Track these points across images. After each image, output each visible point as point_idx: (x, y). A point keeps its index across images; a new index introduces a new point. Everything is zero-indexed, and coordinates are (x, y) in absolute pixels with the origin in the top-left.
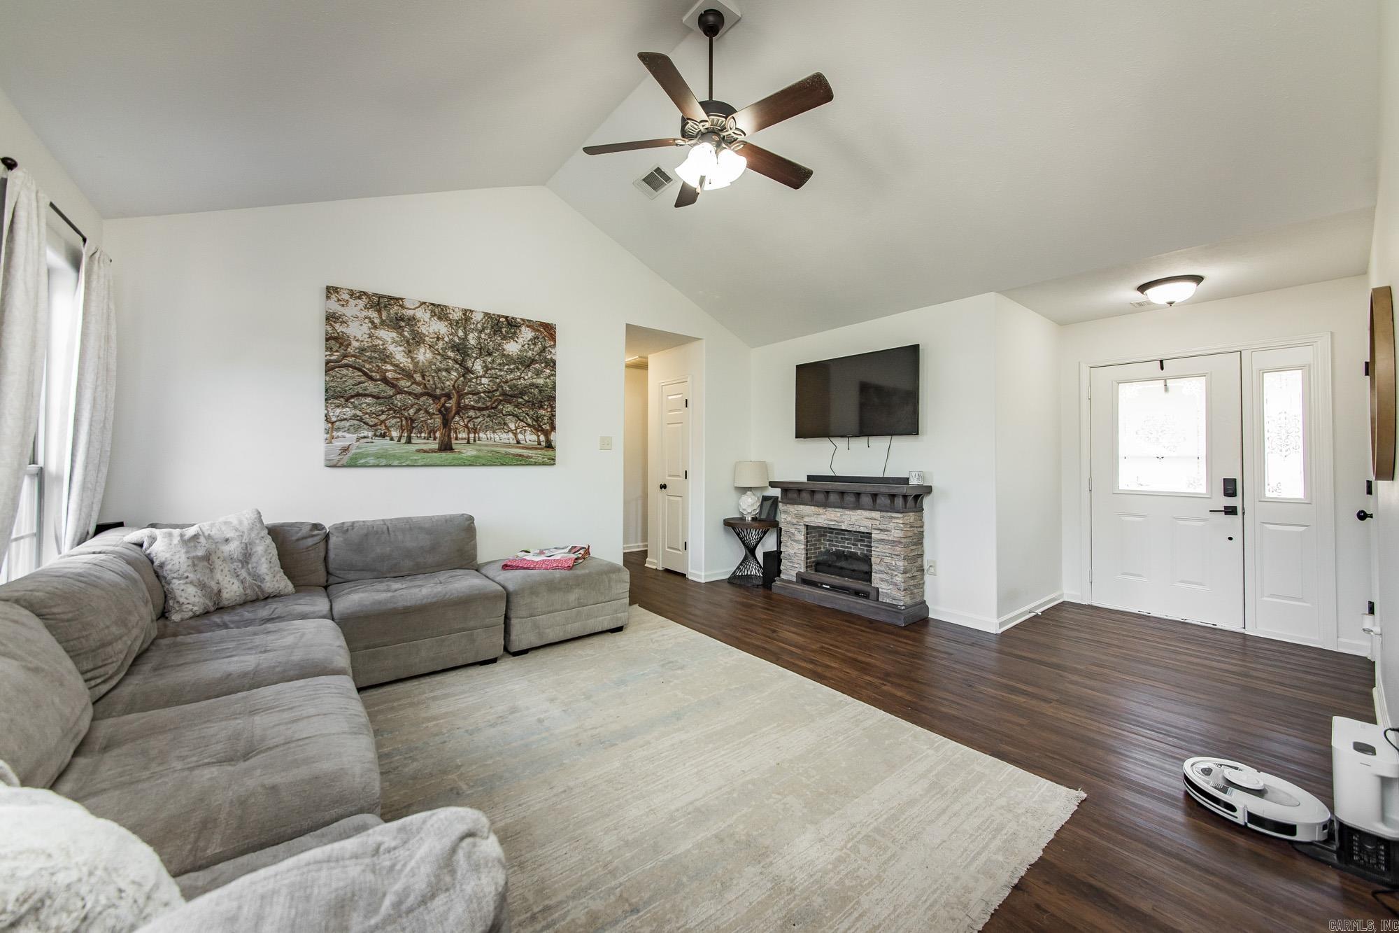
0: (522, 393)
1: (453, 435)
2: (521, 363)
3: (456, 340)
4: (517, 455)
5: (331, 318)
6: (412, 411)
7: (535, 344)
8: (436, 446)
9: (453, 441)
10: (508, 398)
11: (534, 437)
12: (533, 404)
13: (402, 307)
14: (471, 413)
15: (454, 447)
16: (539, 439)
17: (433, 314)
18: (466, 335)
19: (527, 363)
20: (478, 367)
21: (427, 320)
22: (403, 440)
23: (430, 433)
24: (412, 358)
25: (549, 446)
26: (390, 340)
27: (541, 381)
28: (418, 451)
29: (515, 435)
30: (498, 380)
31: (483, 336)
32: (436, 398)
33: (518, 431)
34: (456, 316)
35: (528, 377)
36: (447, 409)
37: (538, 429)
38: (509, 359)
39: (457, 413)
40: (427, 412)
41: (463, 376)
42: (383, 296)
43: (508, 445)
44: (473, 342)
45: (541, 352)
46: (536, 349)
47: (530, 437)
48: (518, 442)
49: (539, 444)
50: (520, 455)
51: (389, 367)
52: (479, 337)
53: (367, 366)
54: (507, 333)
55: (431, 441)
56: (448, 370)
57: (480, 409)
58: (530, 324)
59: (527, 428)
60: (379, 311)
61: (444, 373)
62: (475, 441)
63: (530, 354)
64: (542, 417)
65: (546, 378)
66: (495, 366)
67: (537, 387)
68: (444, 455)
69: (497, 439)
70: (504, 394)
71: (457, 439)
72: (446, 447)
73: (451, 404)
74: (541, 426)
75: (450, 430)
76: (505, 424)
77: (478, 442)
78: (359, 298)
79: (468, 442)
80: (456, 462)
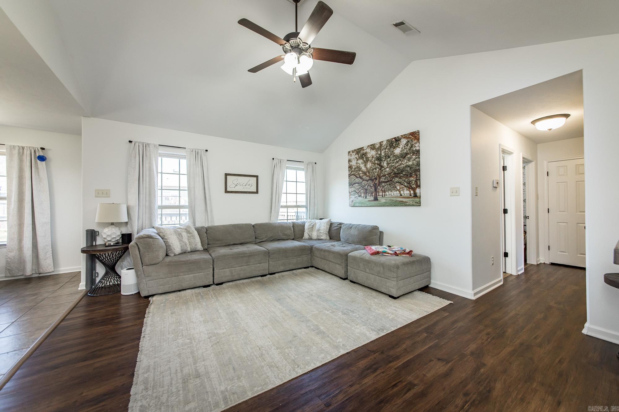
0: (402, 172)
1: (378, 194)
2: (402, 157)
3: (378, 156)
4: (401, 201)
5: (350, 161)
6: (366, 187)
7: (407, 145)
8: (373, 199)
9: (378, 197)
10: (396, 175)
11: (408, 192)
12: (407, 176)
13: (363, 150)
14: (383, 184)
15: (378, 198)
16: (410, 193)
17: (371, 148)
18: (381, 152)
19: (403, 156)
20: (385, 164)
21: (370, 152)
22: (365, 197)
23: (371, 194)
24: (366, 167)
25: (415, 196)
26: (361, 163)
27: (410, 163)
28: (368, 201)
29: (400, 192)
30: (392, 168)
31: (386, 150)
32: (372, 180)
33: (401, 190)
34: (377, 146)
35: (405, 162)
36: (376, 184)
37: (410, 188)
38: (396, 157)
39: (379, 185)
40: (370, 186)
41: (380, 169)
42: (359, 149)
43: (397, 197)
44: (383, 154)
45: (411, 148)
46: (408, 147)
47: (406, 192)
48: (401, 195)
49: (411, 195)
50: (402, 201)
51: (361, 172)
52: (385, 152)
53: (356, 173)
54: (395, 145)
55: (372, 197)
56: (376, 169)
57: (386, 182)
58: (405, 136)
59: (405, 188)
60: (358, 154)
61: (375, 170)
62: (385, 196)
63: (405, 151)
64: (411, 181)
65: (413, 161)
66: (391, 162)
67: (409, 166)
68: (375, 202)
69: (393, 194)
70: (395, 173)
71: (379, 195)
72: (376, 199)
73: (377, 182)
74: (411, 186)
75: (377, 192)
76: (395, 187)
77: (386, 196)
78: (354, 152)
79: (383, 197)
80: (379, 205)
